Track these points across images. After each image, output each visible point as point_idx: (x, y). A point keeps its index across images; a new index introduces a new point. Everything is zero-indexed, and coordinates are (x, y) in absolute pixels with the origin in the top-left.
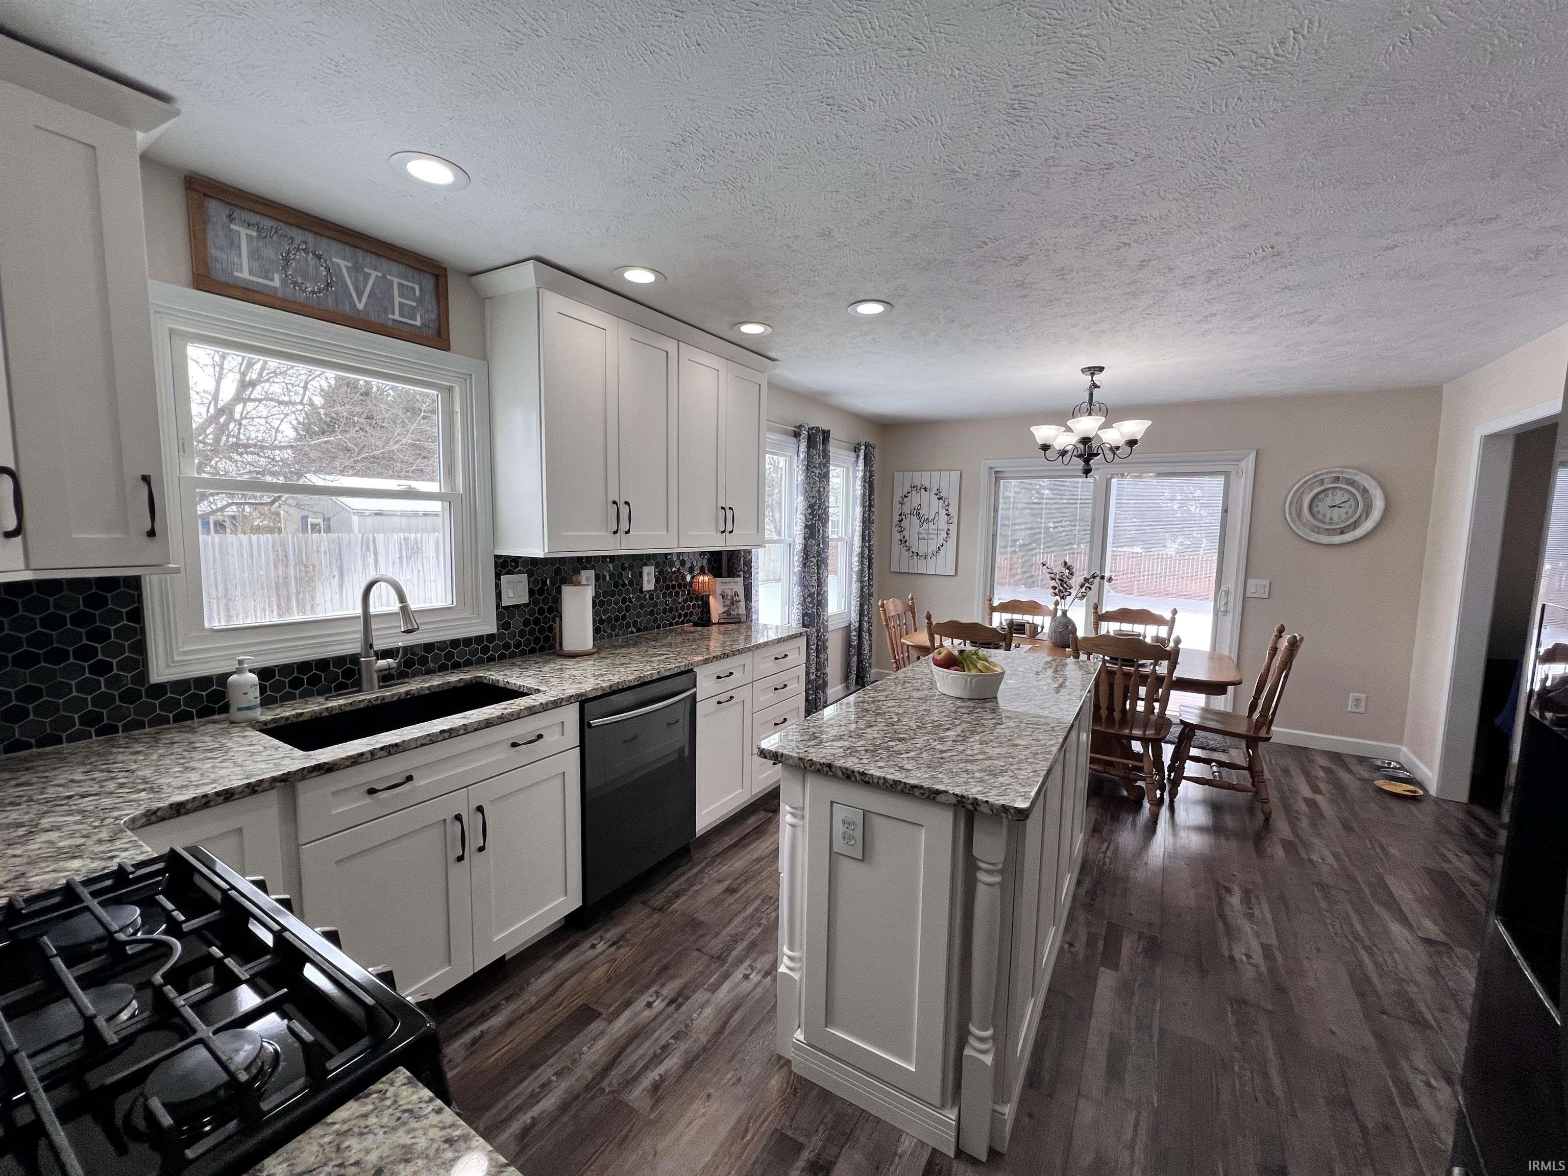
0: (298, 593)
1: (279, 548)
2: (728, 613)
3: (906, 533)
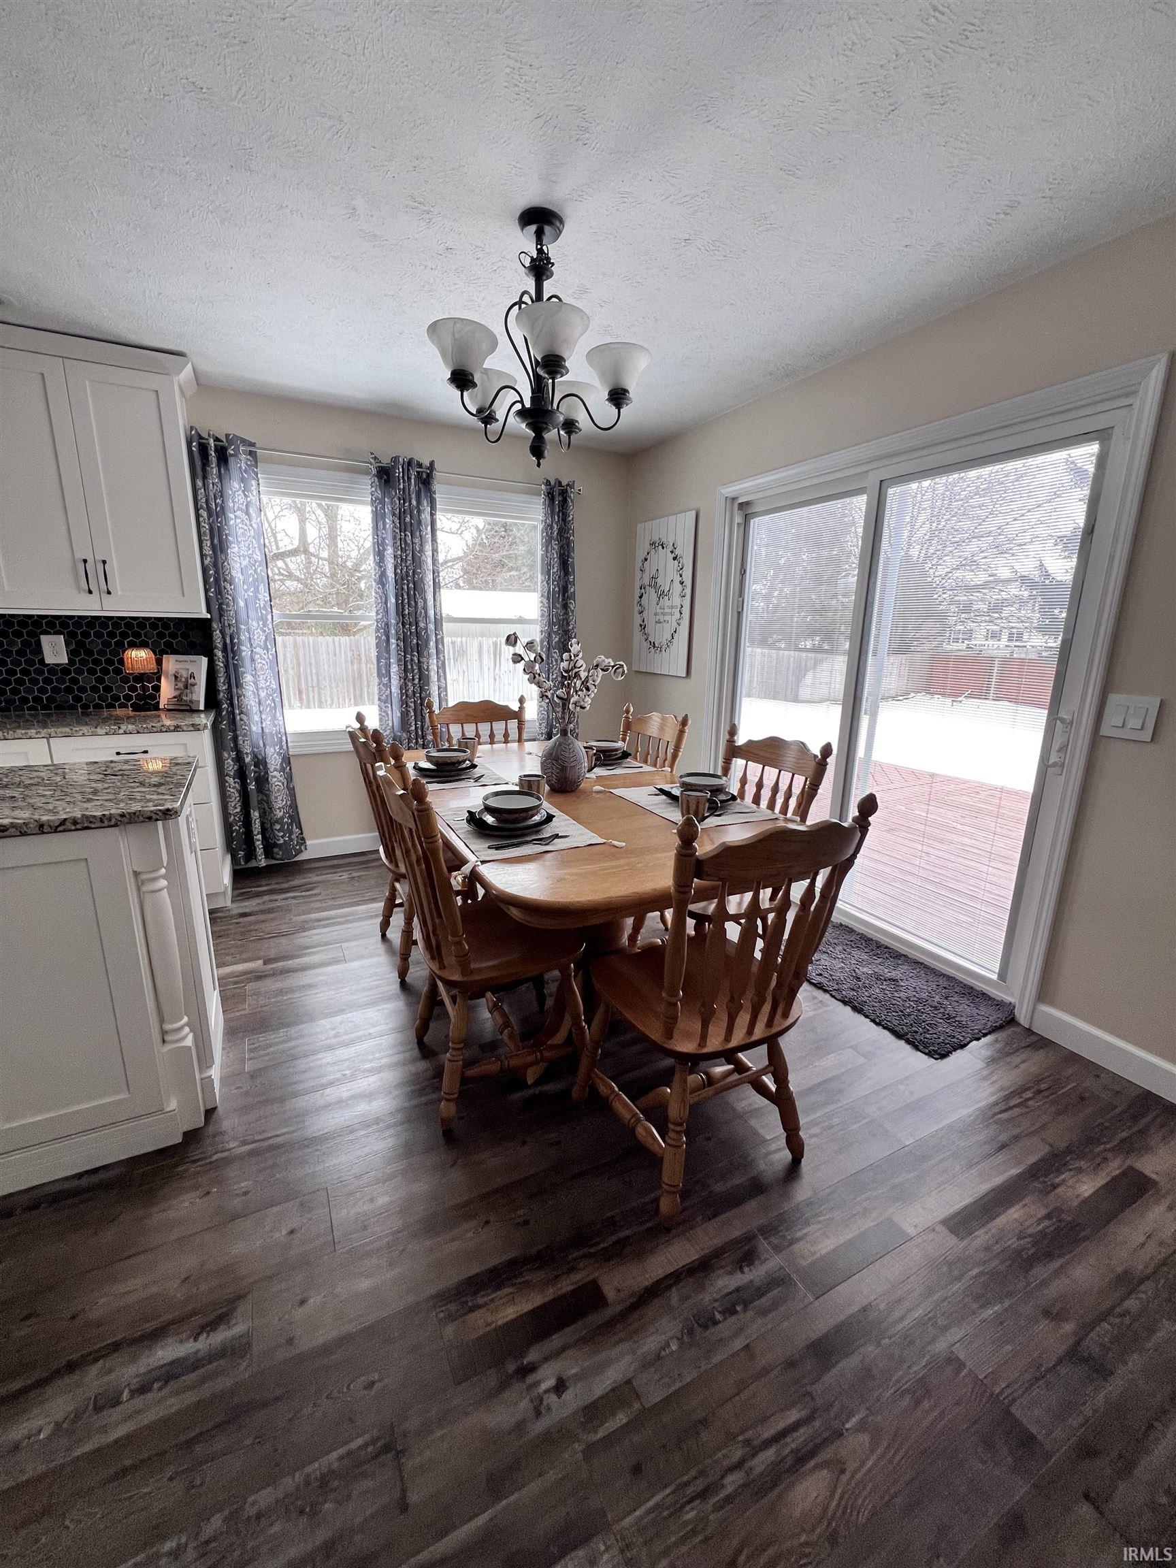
2: (179, 698)
3: (645, 614)
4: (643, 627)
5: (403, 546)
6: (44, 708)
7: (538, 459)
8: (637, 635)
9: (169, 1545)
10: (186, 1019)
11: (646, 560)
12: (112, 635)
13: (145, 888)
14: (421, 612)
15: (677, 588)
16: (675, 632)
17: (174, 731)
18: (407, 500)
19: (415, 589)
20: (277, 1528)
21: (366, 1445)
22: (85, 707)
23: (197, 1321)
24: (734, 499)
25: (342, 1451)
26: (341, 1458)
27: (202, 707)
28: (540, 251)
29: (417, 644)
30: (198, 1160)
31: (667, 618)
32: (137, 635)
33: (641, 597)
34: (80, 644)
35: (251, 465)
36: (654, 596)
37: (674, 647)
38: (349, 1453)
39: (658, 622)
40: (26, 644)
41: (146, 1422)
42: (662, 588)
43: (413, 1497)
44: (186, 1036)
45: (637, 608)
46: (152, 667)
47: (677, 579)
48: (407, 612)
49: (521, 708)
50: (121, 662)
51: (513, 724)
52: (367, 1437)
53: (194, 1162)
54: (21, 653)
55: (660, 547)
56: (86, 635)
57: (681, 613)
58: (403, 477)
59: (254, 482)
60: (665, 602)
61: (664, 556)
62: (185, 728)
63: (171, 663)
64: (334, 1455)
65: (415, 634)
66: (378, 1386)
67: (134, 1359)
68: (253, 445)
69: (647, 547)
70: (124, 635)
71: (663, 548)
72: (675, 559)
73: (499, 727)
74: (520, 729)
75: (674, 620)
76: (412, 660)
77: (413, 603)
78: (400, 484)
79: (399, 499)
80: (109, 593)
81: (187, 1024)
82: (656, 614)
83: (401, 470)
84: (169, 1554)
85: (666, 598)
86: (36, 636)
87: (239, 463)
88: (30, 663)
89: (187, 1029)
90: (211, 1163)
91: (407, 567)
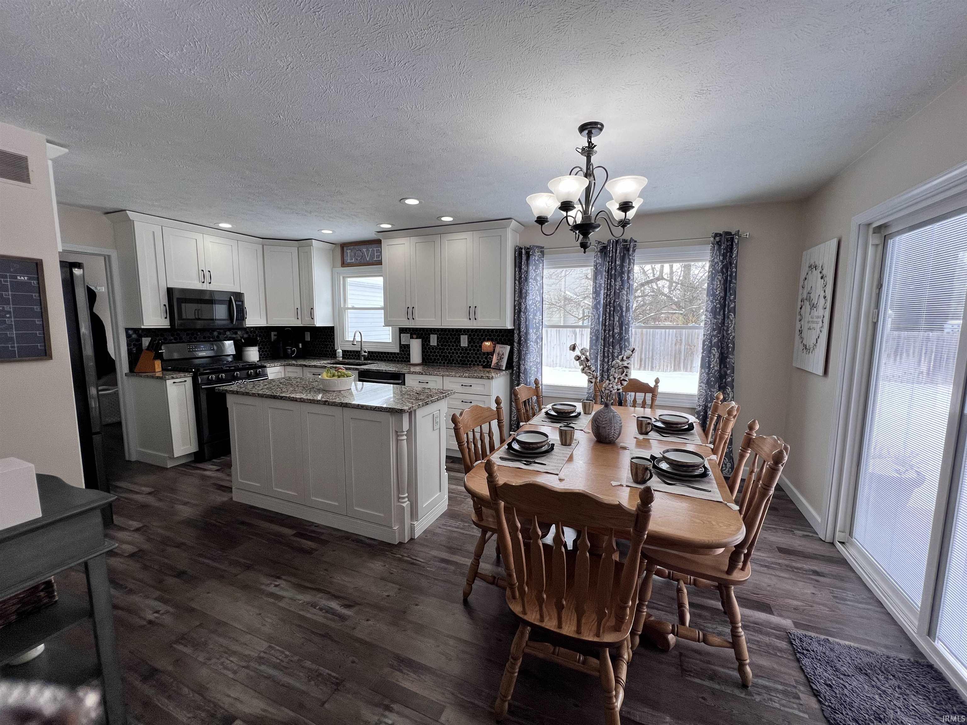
0: (685, 359)
1: (679, 336)
3: (802, 322)
4: (801, 332)
5: (609, 287)
6: (459, 364)
7: (585, 249)
8: (797, 337)
9: (287, 653)
10: (406, 495)
11: (806, 279)
12: (482, 335)
13: (399, 438)
14: (616, 324)
15: (822, 301)
16: (819, 337)
17: (481, 378)
18: (614, 261)
19: (614, 311)
20: (301, 674)
21: (334, 677)
22: (470, 364)
23: (347, 603)
24: (869, 225)
25: (330, 672)
26: (328, 674)
27: (504, 368)
28: (590, 143)
29: (613, 341)
30: (393, 553)
31: (814, 325)
32: (490, 335)
33: (801, 308)
34: (472, 339)
35: (541, 257)
36: (808, 307)
37: (817, 350)
38: (330, 675)
39: (809, 329)
40: (457, 338)
41: (314, 618)
42: (813, 302)
43: (326, 706)
44: (405, 502)
45: (798, 317)
46: (491, 350)
47: (822, 294)
48: (607, 324)
49: (656, 386)
50: (481, 347)
51: (649, 396)
52: (337, 676)
53: (392, 553)
54: (455, 342)
55: (814, 269)
56: (474, 335)
57: (823, 322)
58: (612, 250)
59: (541, 265)
60: (815, 313)
61: (816, 274)
62: (484, 378)
63: (499, 348)
64: (327, 671)
65: (612, 336)
66: (354, 665)
67: (328, 599)
68: (543, 248)
69: (807, 269)
70: (486, 336)
71: (816, 270)
72: (822, 278)
73: (640, 396)
74: (653, 400)
75: (818, 327)
76: (609, 351)
77: (612, 319)
78: (610, 254)
79: (609, 262)
80: (476, 319)
81: (407, 497)
82: (808, 322)
83: (611, 246)
84: (285, 655)
85: (815, 309)
86: (459, 335)
87: (535, 257)
88: (457, 346)
89: (407, 499)
90: (395, 557)
91: (610, 299)
